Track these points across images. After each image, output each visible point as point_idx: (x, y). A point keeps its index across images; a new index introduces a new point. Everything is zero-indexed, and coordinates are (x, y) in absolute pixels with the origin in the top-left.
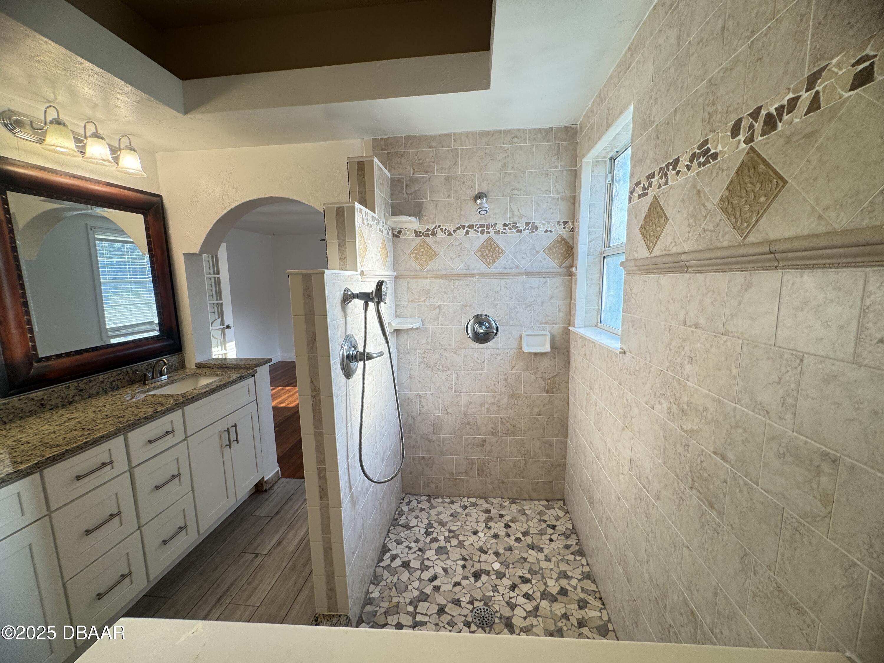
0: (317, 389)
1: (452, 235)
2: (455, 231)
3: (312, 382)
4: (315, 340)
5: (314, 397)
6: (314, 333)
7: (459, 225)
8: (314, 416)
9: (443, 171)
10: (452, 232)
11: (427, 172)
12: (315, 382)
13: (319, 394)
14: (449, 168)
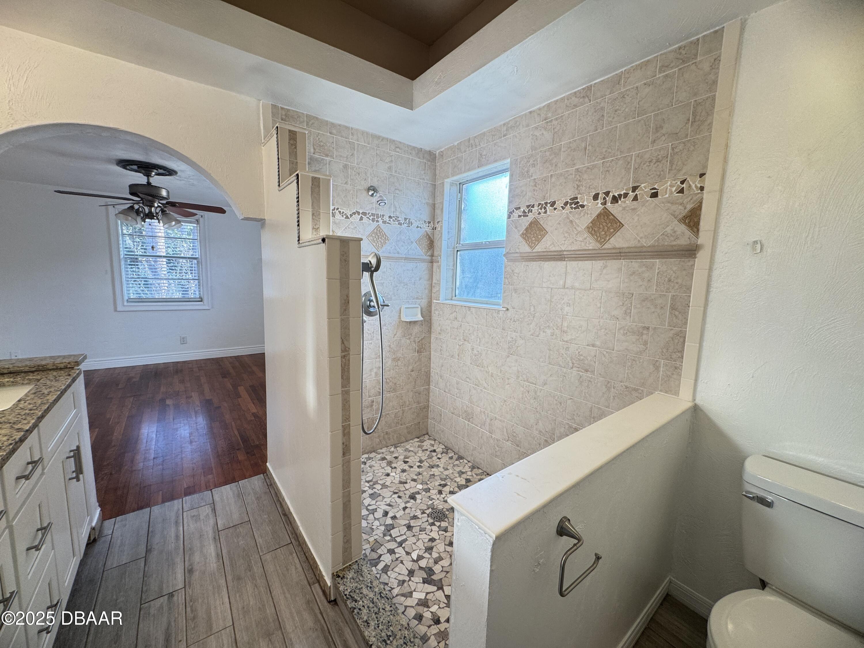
0: (347, 349)
1: (349, 218)
2: (351, 215)
3: (343, 342)
4: (348, 302)
5: (344, 357)
6: (347, 296)
7: (355, 211)
8: (342, 376)
9: (341, 159)
10: (349, 216)
11: (327, 156)
12: (345, 342)
13: (349, 354)
14: (347, 157)
